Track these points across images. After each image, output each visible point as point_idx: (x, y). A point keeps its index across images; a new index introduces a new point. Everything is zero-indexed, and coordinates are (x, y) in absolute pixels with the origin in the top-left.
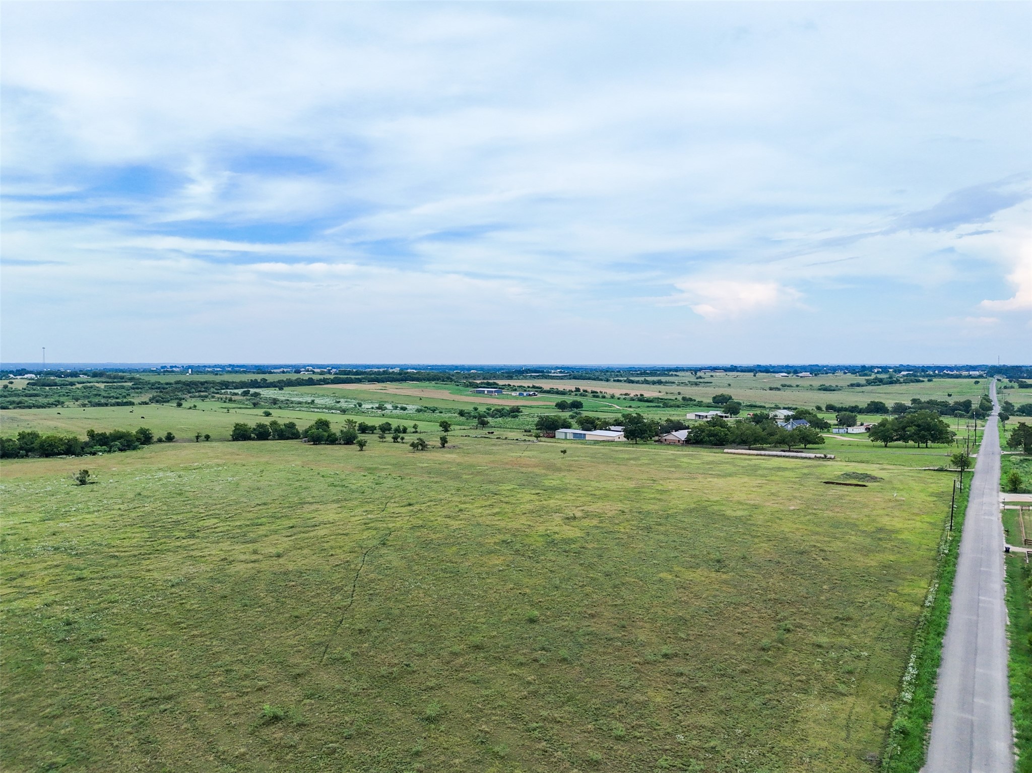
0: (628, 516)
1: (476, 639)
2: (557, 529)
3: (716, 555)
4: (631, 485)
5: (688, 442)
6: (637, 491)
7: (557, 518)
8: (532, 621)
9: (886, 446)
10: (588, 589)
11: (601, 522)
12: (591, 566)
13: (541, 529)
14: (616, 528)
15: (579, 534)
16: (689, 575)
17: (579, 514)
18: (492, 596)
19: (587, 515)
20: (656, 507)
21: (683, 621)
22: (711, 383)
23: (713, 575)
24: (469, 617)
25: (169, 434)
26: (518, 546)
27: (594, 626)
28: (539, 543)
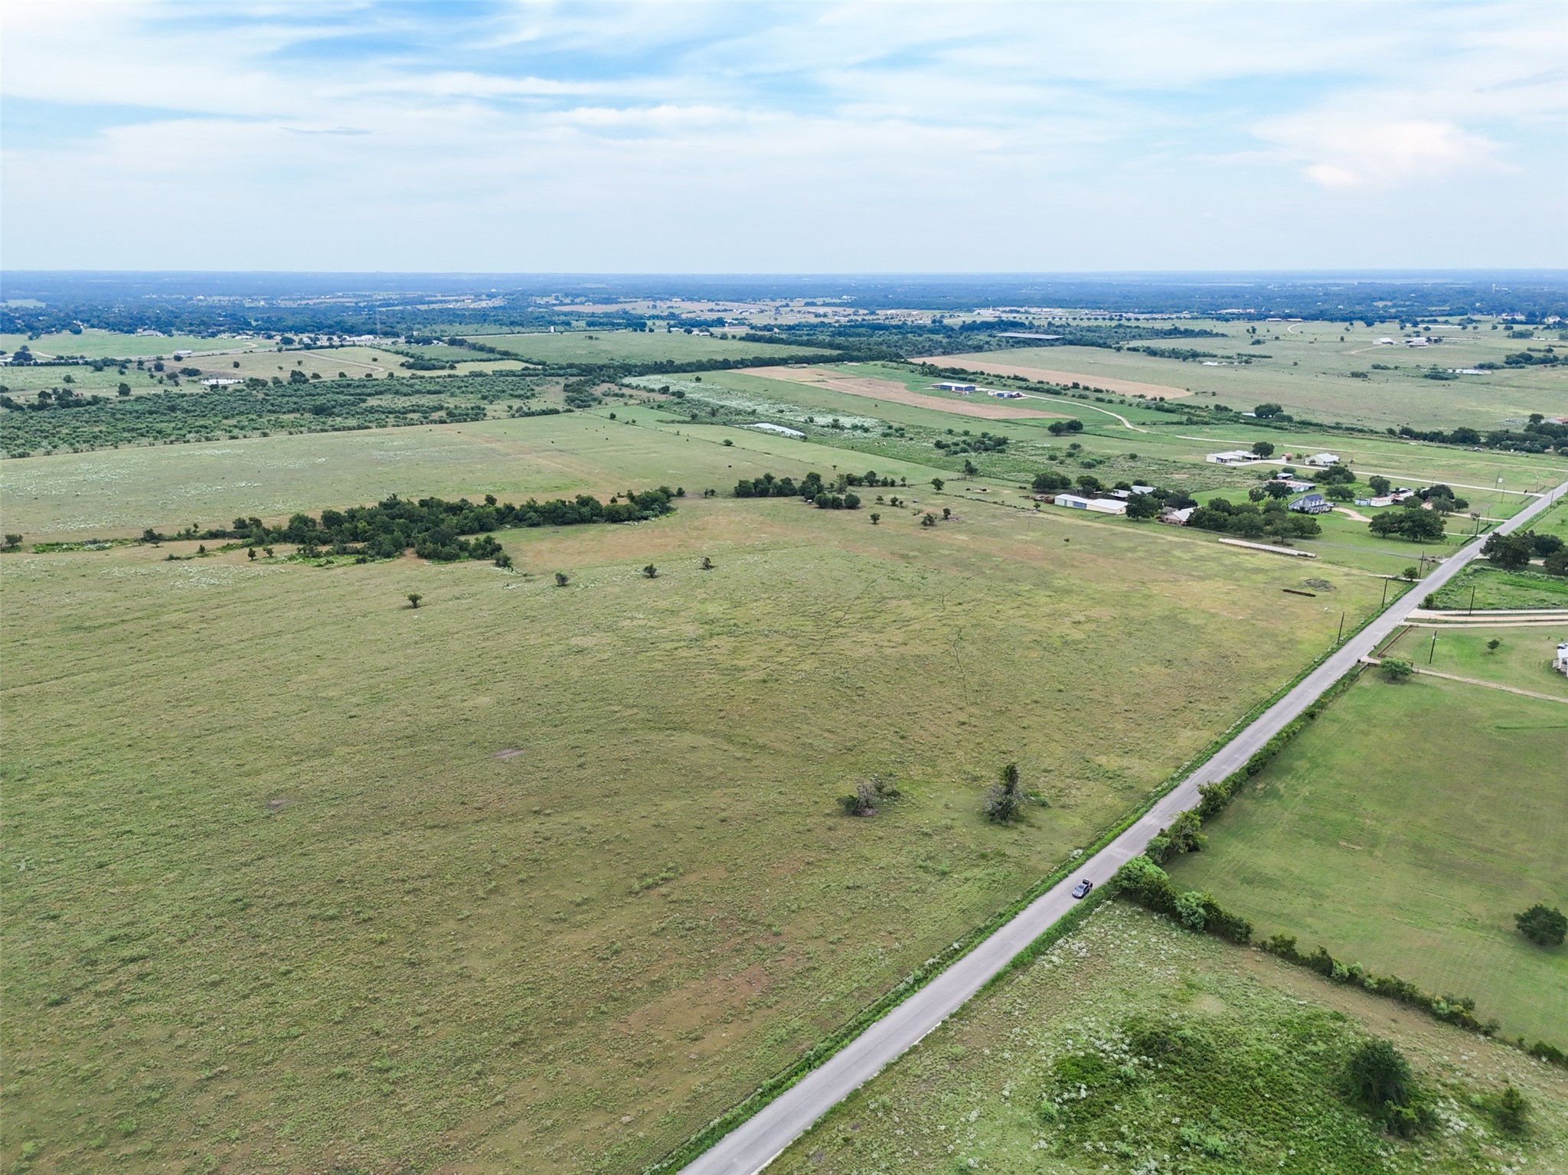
0: (1117, 623)
1: (1035, 698)
2: (1068, 632)
3: (1168, 657)
4: (1124, 587)
5: (1189, 523)
6: (1127, 596)
7: (1068, 621)
8: (1060, 691)
9: (1384, 537)
10: (1089, 675)
11: (1098, 627)
12: (1091, 661)
13: (1058, 631)
14: (1108, 632)
15: (1083, 636)
16: (1148, 669)
17: (1083, 619)
18: (1038, 677)
19: (1089, 620)
20: (1139, 613)
21: (1138, 695)
22: (1270, 357)
23: (1163, 669)
24: (1028, 687)
25: (680, 489)
26: (1045, 645)
27: (1092, 695)
28: (1058, 643)
